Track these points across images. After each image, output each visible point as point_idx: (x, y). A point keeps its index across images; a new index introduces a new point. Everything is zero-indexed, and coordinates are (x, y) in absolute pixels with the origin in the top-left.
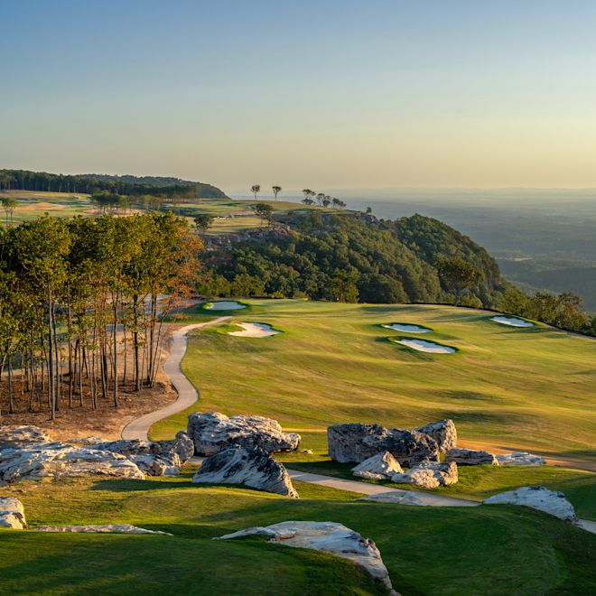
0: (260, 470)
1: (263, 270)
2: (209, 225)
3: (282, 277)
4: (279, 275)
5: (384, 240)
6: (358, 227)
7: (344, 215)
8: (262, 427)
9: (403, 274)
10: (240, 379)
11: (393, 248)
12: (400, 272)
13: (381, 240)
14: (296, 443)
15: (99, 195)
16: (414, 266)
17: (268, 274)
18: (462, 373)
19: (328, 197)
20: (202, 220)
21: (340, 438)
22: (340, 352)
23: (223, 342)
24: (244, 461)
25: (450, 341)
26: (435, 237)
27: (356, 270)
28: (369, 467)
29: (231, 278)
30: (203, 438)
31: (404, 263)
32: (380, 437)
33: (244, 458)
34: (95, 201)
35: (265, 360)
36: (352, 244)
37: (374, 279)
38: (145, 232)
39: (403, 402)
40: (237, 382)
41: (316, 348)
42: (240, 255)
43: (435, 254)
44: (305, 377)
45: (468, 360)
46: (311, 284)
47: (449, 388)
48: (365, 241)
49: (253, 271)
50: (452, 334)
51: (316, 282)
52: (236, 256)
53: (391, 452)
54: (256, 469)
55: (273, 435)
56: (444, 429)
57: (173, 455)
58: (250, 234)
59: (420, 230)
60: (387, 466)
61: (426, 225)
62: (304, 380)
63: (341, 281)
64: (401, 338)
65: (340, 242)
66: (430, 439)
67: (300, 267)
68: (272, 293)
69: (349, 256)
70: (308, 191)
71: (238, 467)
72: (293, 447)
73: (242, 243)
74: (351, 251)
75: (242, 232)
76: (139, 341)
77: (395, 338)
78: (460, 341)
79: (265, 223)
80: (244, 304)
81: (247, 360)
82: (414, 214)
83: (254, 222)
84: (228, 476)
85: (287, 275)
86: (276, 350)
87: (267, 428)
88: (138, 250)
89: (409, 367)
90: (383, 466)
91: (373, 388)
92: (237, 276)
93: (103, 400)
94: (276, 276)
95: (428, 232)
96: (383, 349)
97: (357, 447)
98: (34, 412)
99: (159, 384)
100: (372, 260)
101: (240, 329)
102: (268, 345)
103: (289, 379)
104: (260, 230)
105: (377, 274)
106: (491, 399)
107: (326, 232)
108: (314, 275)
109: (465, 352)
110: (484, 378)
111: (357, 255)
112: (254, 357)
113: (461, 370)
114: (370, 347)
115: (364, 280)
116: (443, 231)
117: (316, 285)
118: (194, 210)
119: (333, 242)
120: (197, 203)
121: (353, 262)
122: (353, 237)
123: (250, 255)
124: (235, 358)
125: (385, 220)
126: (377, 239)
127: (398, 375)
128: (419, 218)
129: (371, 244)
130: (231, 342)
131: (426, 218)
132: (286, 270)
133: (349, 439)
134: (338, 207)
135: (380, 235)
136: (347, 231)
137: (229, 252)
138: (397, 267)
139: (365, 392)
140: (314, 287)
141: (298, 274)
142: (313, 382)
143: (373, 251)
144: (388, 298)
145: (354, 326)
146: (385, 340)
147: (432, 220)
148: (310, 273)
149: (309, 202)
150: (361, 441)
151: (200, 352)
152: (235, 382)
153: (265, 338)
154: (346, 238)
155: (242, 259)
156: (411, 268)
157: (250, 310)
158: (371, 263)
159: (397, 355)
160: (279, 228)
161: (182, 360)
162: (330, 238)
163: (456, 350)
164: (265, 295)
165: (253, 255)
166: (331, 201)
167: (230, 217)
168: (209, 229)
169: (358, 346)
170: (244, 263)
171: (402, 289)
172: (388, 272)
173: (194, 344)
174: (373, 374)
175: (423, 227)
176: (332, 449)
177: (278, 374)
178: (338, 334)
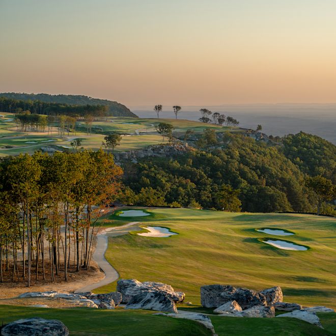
0: (160, 302)
1: (164, 182)
2: (117, 142)
3: (181, 188)
4: (178, 187)
5: (271, 155)
6: (248, 144)
7: (236, 133)
8: (161, 288)
9: (287, 186)
10: (146, 265)
11: (279, 162)
12: (284, 184)
13: (268, 156)
14: (182, 298)
15: (21, 114)
16: (298, 179)
17: (168, 185)
18: (308, 265)
19: (223, 116)
20: (112, 138)
21: (208, 293)
22: (220, 249)
23: (134, 240)
24: (152, 298)
25: (307, 242)
26: (318, 153)
27: (245, 181)
28: (223, 309)
29: (137, 190)
30: (127, 293)
31: (289, 176)
32: (231, 293)
33: (152, 297)
34: (18, 120)
35: (164, 253)
36: (243, 160)
37: (261, 190)
38: (86, 164)
39: (261, 282)
40: (145, 267)
41: (202, 245)
42: (144, 169)
43: (317, 168)
44: (192, 265)
45: (316, 255)
46: (206, 195)
47: (296, 275)
48: (254, 156)
49: (155, 183)
50: (309, 237)
51: (210, 192)
52: (141, 170)
53: (237, 301)
54: (158, 302)
55: (168, 292)
56: (274, 292)
57: (110, 300)
58: (153, 150)
59: (304, 146)
60: (233, 307)
61: (309, 141)
62: (191, 267)
63: (226, 194)
64: (267, 239)
65: (232, 158)
66: (261, 295)
67: (196, 180)
68: (171, 203)
69: (240, 170)
70: (205, 111)
71: (149, 301)
72: (180, 300)
73: (146, 157)
74: (242, 165)
75: (146, 149)
76: (79, 238)
77: (263, 239)
78: (314, 242)
79: (166, 140)
80: (148, 213)
81: (151, 253)
82: (299, 132)
83: (157, 139)
84: (143, 305)
85: (184, 187)
86: (172, 247)
87: (164, 289)
88: (81, 177)
89: (270, 260)
90: (231, 308)
91: (240, 273)
92: (143, 189)
93: (56, 276)
94: (175, 187)
95: (311, 148)
96: (252, 247)
97: (218, 298)
98: (15, 282)
99: (91, 267)
100: (259, 173)
101: (147, 231)
102: (166, 243)
103: (181, 266)
104: (162, 146)
105: (264, 186)
106: (324, 282)
107: (220, 149)
108: (208, 186)
109: (315, 250)
110: (324, 269)
111: (246, 169)
112: (157, 251)
113: (308, 262)
114: (243, 245)
115: (251, 191)
116: (325, 148)
117: (210, 195)
118: (104, 127)
119: (225, 157)
120: (106, 121)
121: (243, 175)
122: (243, 152)
123: (153, 169)
124: (143, 252)
125: (274, 137)
126: (265, 155)
127: (260, 265)
128: (303, 136)
129: (260, 159)
130: (140, 241)
131: (310, 136)
132: (184, 182)
133: (212, 294)
134: (231, 125)
135: (267, 151)
136: (238, 148)
137: (135, 166)
138: (282, 179)
139: (234, 275)
140: (208, 197)
141: (194, 186)
142: (198, 268)
143: (261, 165)
144: (273, 207)
145: (234, 230)
146: (255, 240)
147: (315, 137)
148: (205, 184)
149: (205, 120)
150: (220, 295)
151: (118, 248)
152: (143, 267)
153: (165, 238)
154: (237, 153)
155: (146, 172)
156: (295, 180)
157: (153, 217)
158: (259, 176)
159: (263, 251)
160: (178, 145)
161: (105, 252)
162: (223, 154)
163: (308, 248)
164: (165, 204)
165: (155, 169)
166: (226, 119)
167: (136, 134)
168: (117, 146)
169: (234, 244)
170: (147, 176)
171: (286, 200)
172: (274, 184)
173: (113, 242)
174: (242, 264)
175: (307, 144)
176: (203, 300)
177: (173, 262)
178: (220, 236)
